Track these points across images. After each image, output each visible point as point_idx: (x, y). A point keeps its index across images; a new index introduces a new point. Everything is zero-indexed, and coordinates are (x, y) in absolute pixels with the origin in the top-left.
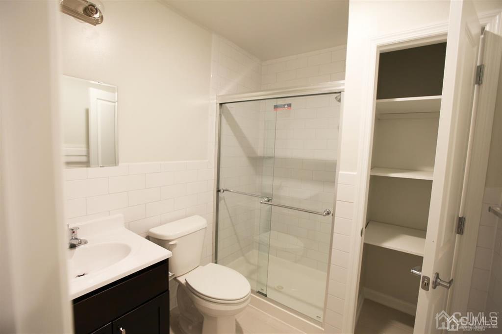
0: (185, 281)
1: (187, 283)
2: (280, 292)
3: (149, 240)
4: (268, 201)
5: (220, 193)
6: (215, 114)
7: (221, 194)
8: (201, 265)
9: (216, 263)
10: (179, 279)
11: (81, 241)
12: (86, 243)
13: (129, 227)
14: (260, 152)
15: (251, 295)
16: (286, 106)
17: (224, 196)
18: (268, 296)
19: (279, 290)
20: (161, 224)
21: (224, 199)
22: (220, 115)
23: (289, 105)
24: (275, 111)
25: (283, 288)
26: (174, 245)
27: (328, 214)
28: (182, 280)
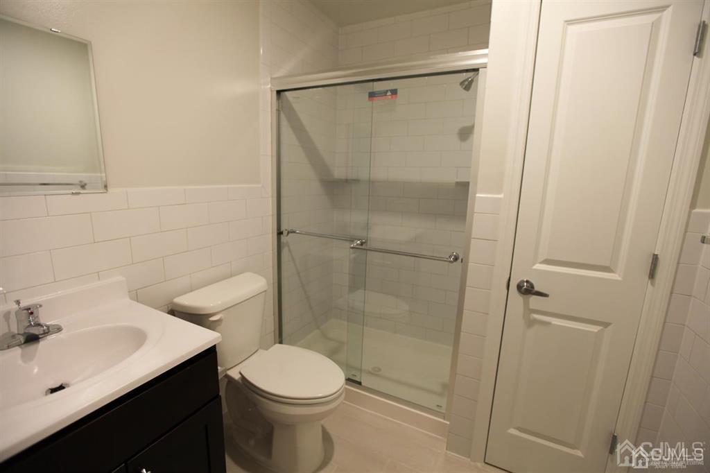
0: (240, 376)
1: (243, 378)
2: (377, 375)
3: (174, 316)
4: (362, 244)
5: (282, 236)
6: (269, 110)
7: (284, 239)
8: (261, 348)
9: (281, 342)
10: (230, 373)
11: (48, 329)
12: (59, 329)
13: (137, 297)
14: (339, 173)
15: (346, 388)
16: (389, 93)
17: (288, 242)
18: (363, 384)
19: (375, 373)
20: (191, 289)
21: (288, 246)
22: (278, 110)
23: (394, 92)
24: (371, 102)
25: (380, 370)
26: (219, 321)
27: (456, 259)
28: (234, 374)
